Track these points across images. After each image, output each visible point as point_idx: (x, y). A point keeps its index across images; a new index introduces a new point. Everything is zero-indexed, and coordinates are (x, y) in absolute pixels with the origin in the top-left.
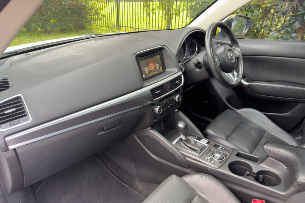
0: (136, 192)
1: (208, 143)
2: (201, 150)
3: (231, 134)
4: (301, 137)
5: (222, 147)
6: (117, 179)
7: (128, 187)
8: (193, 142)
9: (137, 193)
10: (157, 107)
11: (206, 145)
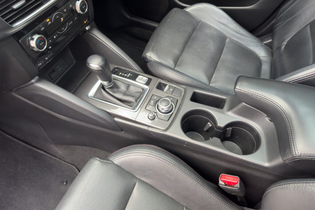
0: (56, 159)
1: (148, 83)
2: (138, 99)
3: (181, 54)
4: (271, 40)
5: (169, 86)
6: (24, 144)
7: (44, 153)
8: (123, 88)
9: (58, 160)
10: (33, 39)
11: (146, 87)
